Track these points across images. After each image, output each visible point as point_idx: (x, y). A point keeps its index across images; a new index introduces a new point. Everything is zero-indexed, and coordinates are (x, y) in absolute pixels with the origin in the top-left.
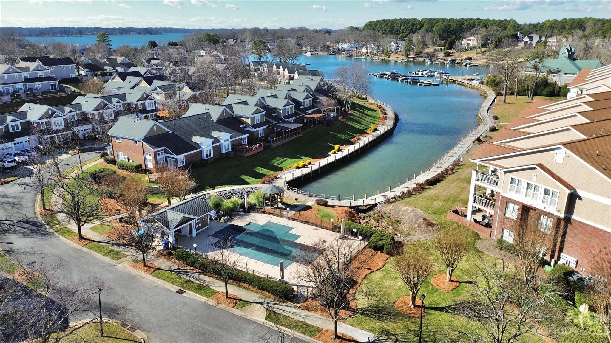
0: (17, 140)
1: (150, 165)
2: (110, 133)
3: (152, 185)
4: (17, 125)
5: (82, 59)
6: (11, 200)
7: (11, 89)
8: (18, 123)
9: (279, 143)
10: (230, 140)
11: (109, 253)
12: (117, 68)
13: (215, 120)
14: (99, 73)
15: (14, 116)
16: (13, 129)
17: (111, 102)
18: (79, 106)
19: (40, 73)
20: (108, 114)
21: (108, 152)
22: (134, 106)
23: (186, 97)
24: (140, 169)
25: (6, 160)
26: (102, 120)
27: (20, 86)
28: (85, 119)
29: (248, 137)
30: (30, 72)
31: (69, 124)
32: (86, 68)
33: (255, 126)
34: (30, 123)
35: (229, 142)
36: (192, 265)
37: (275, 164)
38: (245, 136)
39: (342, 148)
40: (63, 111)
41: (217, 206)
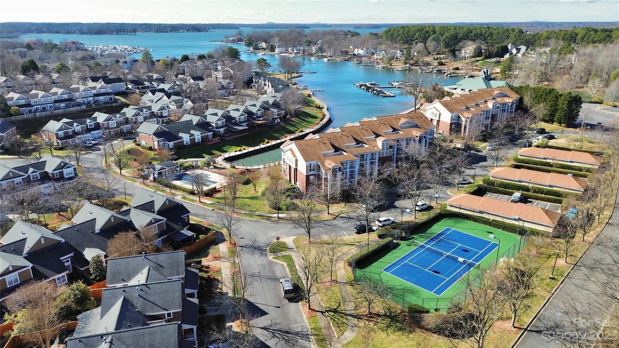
0: (92, 132)
1: (156, 147)
2: (138, 130)
3: (155, 156)
4: (92, 124)
5: (130, 77)
6: (92, 160)
7: (86, 101)
8: (92, 123)
9: (231, 138)
10: (200, 135)
11: (131, 180)
12: (153, 83)
13: (194, 124)
14: (140, 87)
15: (91, 120)
16: (90, 127)
17: (142, 111)
18: (124, 114)
19: (103, 91)
20: (140, 119)
21: (137, 140)
22: (156, 113)
23: (189, 108)
24: (151, 149)
25: (88, 142)
26: (135, 123)
27: (91, 99)
28: (127, 121)
29: (213, 134)
30: (97, 90)
31: (119, 124)
32: (132, 83)
33: (217, 128)
34: (98, 123)
35: (200, 137)
36: (162, 184)
37: (225, 149)
38: (211, 133)
39: (269, 141)
40: (116, 117)
41: (181, 165)
